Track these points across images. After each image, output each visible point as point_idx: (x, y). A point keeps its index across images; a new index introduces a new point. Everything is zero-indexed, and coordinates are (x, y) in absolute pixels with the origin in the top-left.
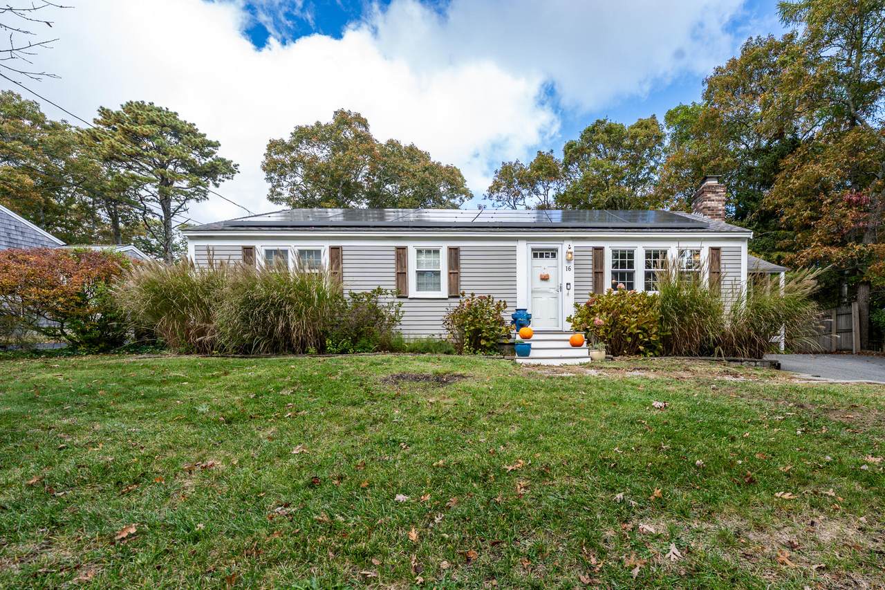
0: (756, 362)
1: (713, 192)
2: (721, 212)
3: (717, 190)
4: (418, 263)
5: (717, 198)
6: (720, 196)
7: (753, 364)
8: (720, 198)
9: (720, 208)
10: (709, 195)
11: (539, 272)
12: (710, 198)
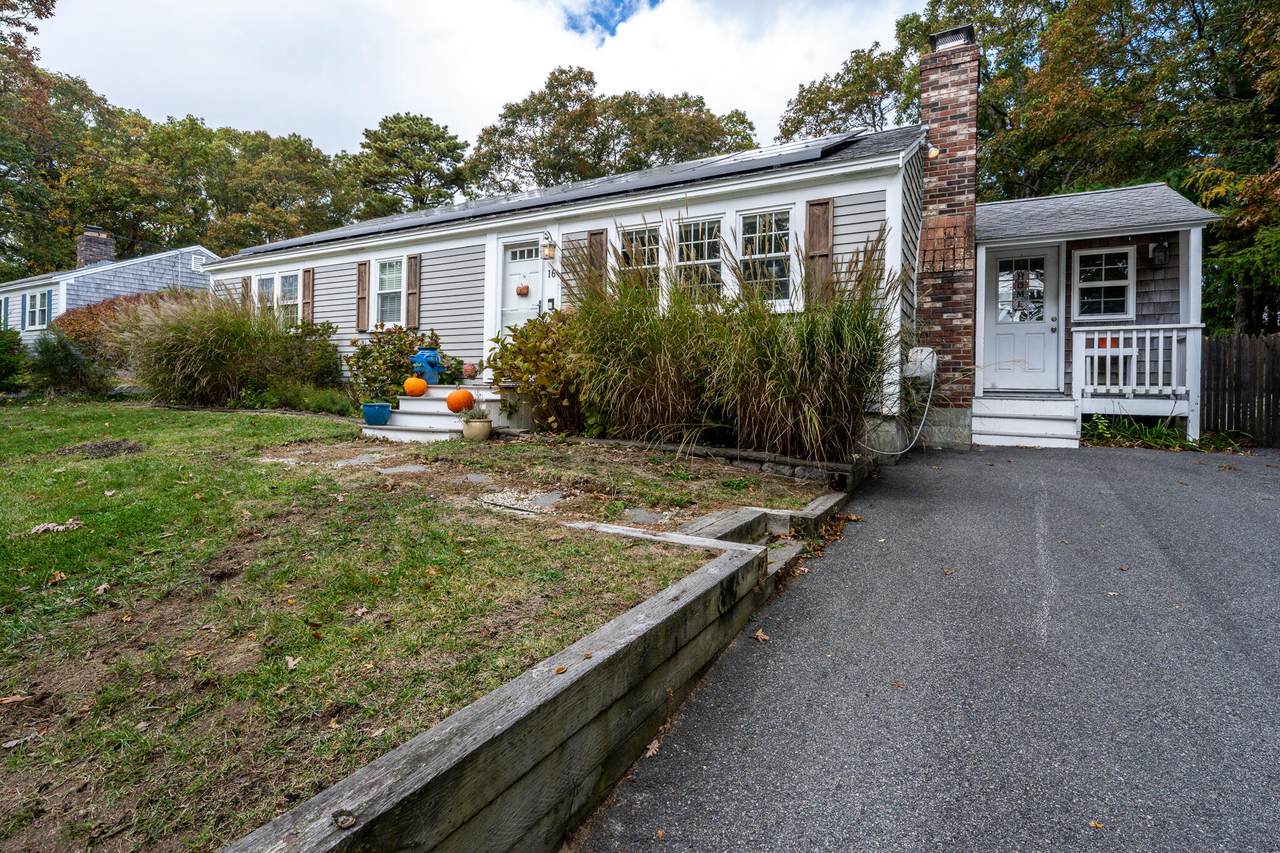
0: (794, 466)
1: (944, 68)
2: (965, 109)
3: (954, 62)
4: (382, 281)
5: (956, 78)
6: (965, 71)
7: (787, 470)
8: (963, 77)
9: (962, 100)
10: (933, 77)
11: (515, 283)
12: (937, 81)
